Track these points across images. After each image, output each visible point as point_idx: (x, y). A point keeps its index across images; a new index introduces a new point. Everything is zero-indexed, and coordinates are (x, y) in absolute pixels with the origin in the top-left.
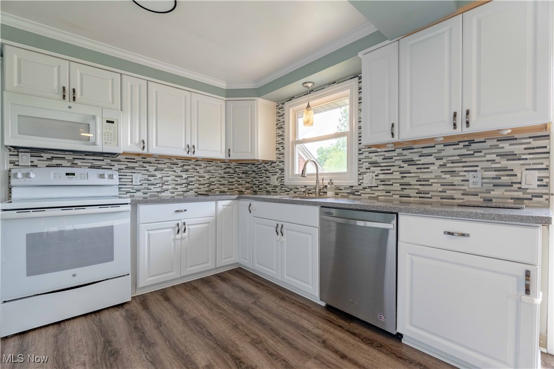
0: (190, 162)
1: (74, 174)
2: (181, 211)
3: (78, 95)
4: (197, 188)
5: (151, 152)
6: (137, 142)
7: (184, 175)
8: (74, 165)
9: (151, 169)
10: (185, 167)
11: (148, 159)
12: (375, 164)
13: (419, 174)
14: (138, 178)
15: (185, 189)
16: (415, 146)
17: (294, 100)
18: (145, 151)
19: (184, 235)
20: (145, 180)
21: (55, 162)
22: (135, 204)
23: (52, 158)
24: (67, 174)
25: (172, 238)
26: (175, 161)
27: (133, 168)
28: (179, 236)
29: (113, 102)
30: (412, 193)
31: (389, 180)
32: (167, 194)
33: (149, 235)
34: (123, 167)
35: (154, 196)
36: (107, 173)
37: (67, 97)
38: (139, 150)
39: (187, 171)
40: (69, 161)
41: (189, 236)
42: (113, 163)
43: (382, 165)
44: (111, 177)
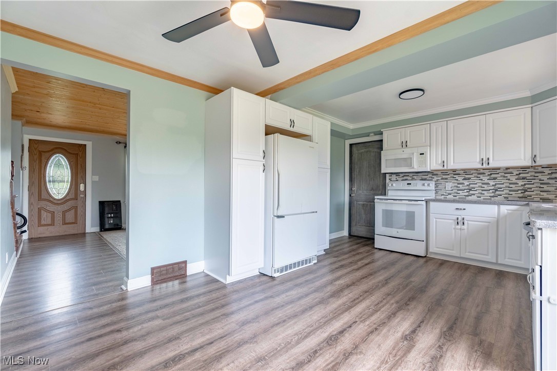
0: (498, 171)
1: (410, 184)
2: (461, 209)
3: (408, 144)
4: (506, 194)
5: (449, 168)
6: (440, 162)
7: (492, 183)
8: (413, 179)
9: (460, 179)
10: (492, 176)
11: (457, 172)
14: (449, 185)
15: (492, 194)
18: (445, 168)
19: (463, 227)
20: (455, 187)
21: (405, 178)
23: (404, 176)
24: (408, 184)
25: (453, 227)
26: (482, 171)
27: (446, 179)
28: (459, 227)
29: (425, 142)
32: (474, 198)
33: (436, 221)
34: (440, 178)
35: (461, 198)
36: (426, 183)
37: (404, 146)
38: (441, 168)
39: (495, 179)
40: (411, 177)
41: (468, 229)
42: (433, 176)
44: (429, 185)
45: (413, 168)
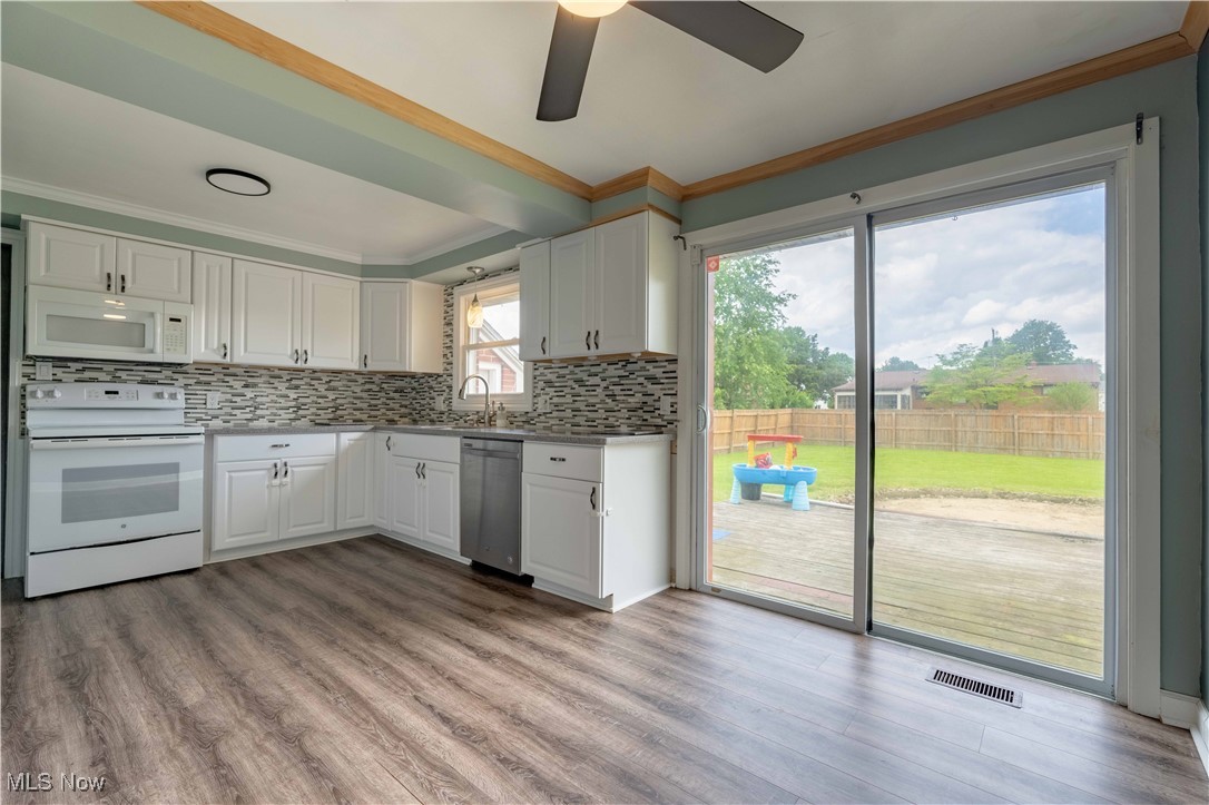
0: (302, 374)
1: (116, 393)
2: (281, 446)
3: (128, 284)
4: (313, 414)
5: (236, 361)
6: (215, 346)
7: (293, 394)
8: (116, 379)
9: (238, 385)
10: (294, 382)
11: (232, 370)
12: (549, 383)
13: (587, 398)
14: (214, 398)
15: (293, 416)
16: (585, 363)
17: (466, 285)
18: (228, 360)
19: (285, 480)
20: (227, 401)
21: (87, 375)
22: (210, 435)
23: (84, 369)
24: (107, 393)
25: (267, 483)
26: (277, 372)
27: (208, 383)
28: (276, 482)
29: (179, 292)
30: (581, 420)
31: (562, 404)
32: (263, 423)
33: (230, 477)
34: (192, 381)
35: (241, 425)
36: (167, 390)
37: (113, 287)
38: (218, 359)
39: (297, 387)
40: (108, 373)
41: (292, 482)
42: (176, 376)
43: (557, 384)
44: (173, 396)
45: (152, 351)
